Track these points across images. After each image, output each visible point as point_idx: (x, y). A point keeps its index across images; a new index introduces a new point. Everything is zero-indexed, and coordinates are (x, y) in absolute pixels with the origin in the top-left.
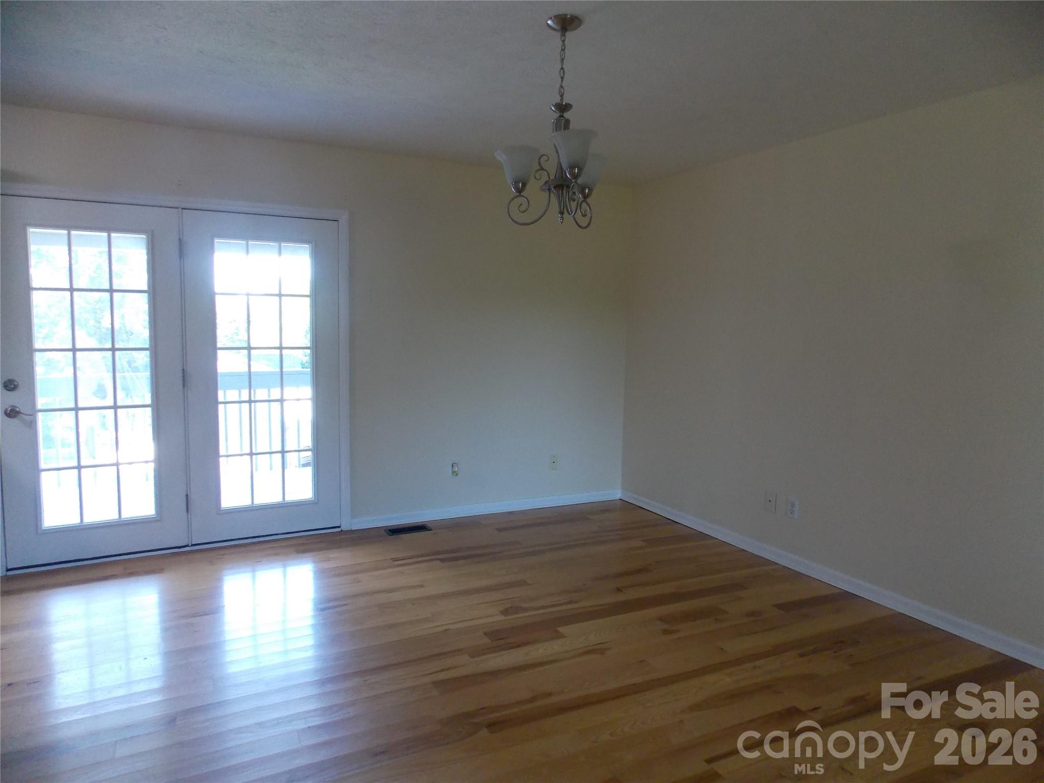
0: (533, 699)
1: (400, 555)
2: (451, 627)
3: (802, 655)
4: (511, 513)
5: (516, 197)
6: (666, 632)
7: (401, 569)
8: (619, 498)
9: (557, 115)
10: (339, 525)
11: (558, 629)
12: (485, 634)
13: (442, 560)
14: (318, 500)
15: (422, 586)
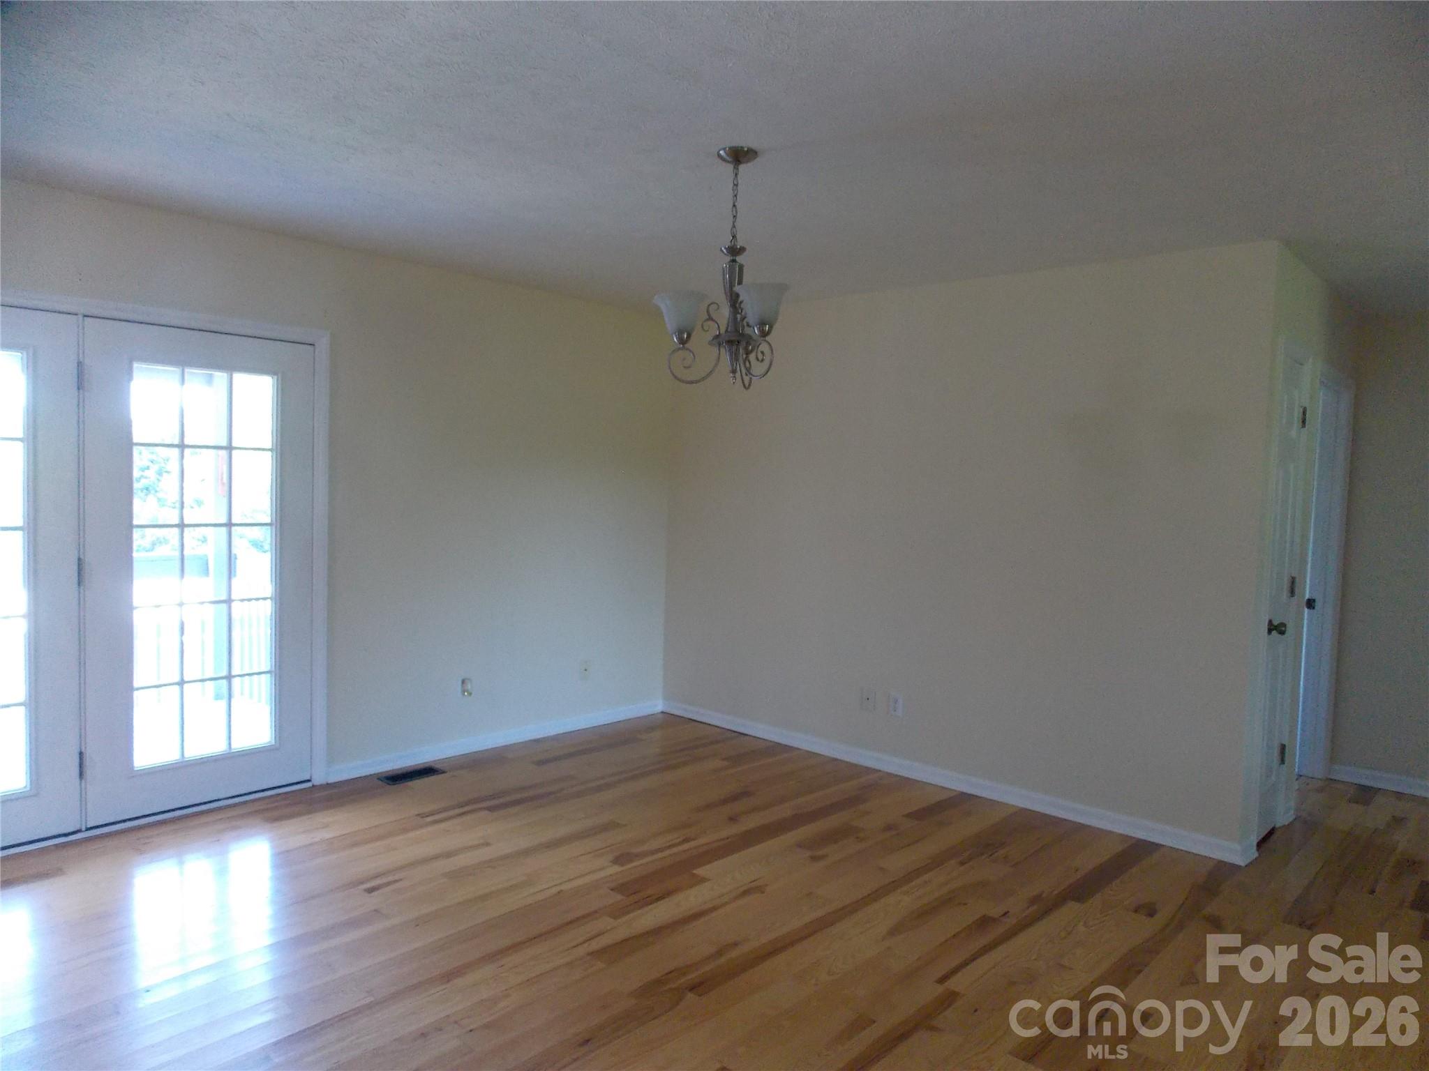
0: (720, 953)
1: (427, 810)
2: (563, 887)
3: (962, 863)
4: (537, 741)
5: (679, 349)
6: (814, 859)
7: (443, 825)
8: (660, 711)
9: (729, 258)
10: (308, 778)
11: (694, 872)
12: (612, 890)
13: (490, 809)
14: (280, 744)
15: (488, 844)
